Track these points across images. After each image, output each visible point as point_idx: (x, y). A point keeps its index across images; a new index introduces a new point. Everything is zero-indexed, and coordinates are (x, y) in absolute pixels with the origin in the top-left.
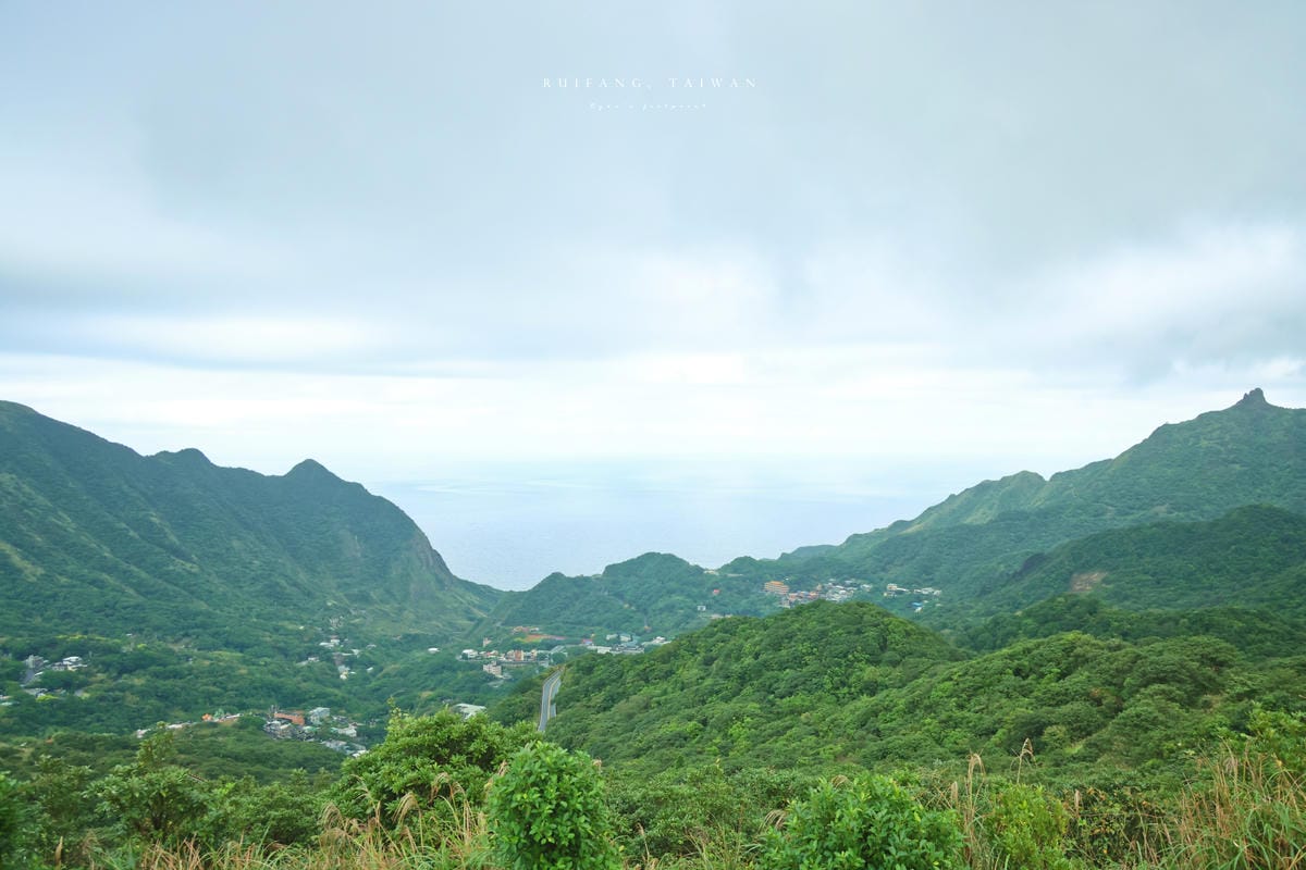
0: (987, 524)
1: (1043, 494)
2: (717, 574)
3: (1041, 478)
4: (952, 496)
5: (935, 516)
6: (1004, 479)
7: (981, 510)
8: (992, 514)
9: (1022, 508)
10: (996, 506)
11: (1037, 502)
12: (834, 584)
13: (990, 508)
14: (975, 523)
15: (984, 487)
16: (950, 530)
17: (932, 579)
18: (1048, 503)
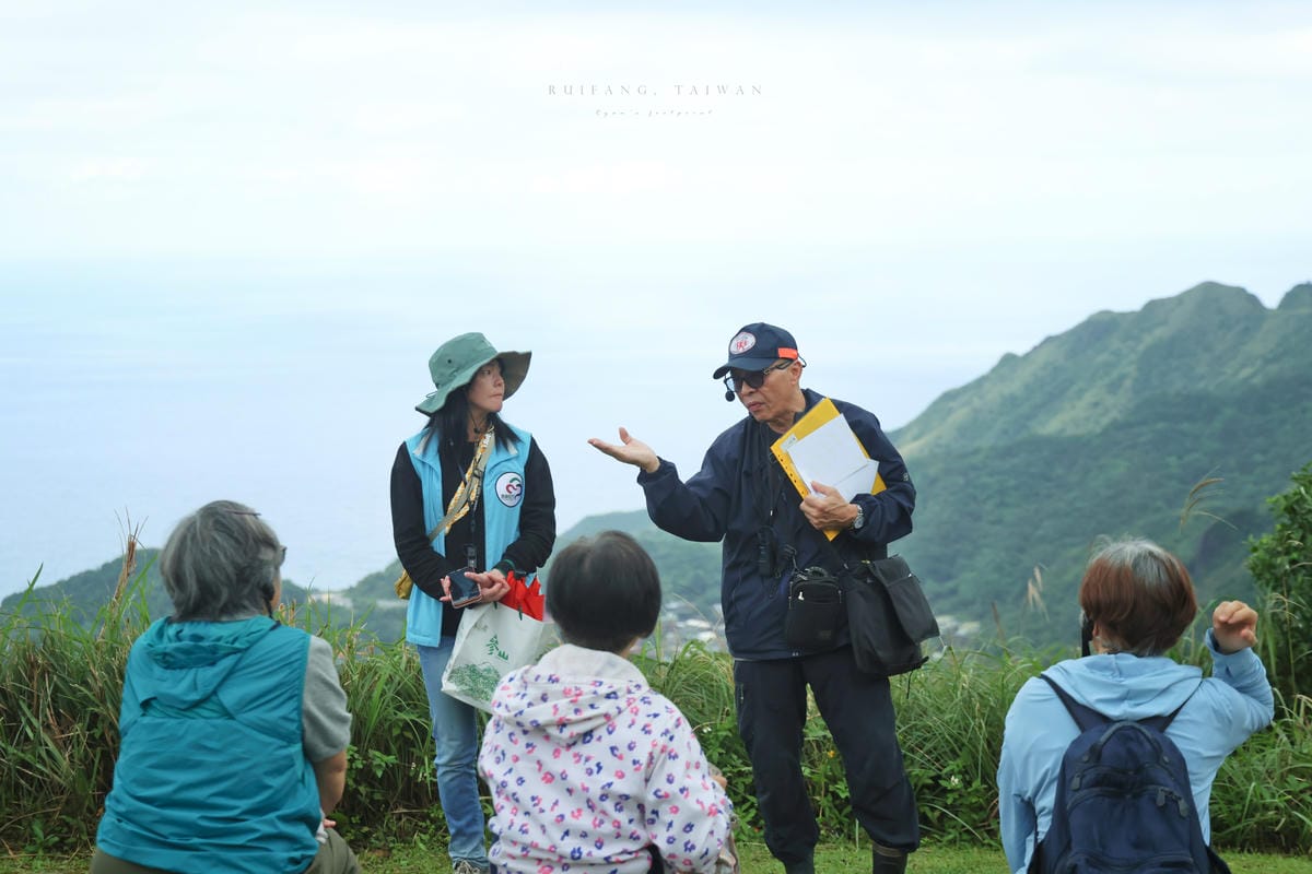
0: (1105, 432)
1: (1258, 346)
2: (347, 603)
3: (1253, 300)
4: (1009, 360)
5: (960, 415)
6: (1153, 306)
7: (1089, 397)
8: (1117, 406)
9: (1201, 385)
10: (1128, 383)
11: (1244, 370)
12: (683, 617)
13: (1113, 388)
14: (1071, 431)
15: (1100, 328)
16: (1008, 452)
17: (954, 592)
18: (1273, 368)
